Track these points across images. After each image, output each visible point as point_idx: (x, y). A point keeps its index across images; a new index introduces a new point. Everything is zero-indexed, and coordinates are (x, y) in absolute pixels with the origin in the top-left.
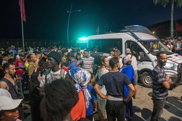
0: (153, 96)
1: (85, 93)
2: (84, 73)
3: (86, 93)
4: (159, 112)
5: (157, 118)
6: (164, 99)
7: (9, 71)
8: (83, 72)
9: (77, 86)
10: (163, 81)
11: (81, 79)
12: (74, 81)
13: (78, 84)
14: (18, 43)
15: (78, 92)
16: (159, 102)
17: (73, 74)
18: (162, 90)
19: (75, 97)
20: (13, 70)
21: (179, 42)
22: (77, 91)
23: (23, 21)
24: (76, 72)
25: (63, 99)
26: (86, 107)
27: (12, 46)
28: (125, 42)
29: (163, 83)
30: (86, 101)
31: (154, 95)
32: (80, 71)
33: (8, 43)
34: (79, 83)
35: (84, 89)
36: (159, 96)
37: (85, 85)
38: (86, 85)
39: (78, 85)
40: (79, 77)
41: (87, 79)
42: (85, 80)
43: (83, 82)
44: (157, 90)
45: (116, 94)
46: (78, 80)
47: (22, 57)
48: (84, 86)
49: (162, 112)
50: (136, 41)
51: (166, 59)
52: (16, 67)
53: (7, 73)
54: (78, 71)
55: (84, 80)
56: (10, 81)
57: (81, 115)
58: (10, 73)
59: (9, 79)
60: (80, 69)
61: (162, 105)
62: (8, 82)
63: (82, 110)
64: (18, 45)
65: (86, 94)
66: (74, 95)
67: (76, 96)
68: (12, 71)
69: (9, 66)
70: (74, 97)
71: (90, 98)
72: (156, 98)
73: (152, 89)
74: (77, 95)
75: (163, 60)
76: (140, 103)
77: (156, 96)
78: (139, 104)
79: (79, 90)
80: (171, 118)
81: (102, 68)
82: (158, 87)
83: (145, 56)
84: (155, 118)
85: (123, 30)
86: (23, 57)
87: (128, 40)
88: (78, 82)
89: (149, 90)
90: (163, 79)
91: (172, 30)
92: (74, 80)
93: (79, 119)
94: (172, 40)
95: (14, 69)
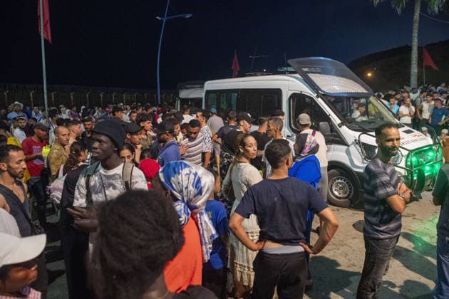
0: (365, 231)
1: (201, 224)
2: (196, 174)
3: (204, 224)
4: (379, 268)
5: (373, 282)
6: (390, 238)
7: (9, 167)
8: (194, 171)
9: (180, 207)
10: (389, 195)
11: (189, 189)
12: (172, 195)
13: (183, 201)
14: (31, 96)
15: (183, 222)
16: (378, 246)
17: (168, 178)
18: (385, 217)
19: (174, 238)
20: (19, 162)
21: (429, 98)
22: (181, 219)
23: (45, 40)
24: (175, 173)
25: (143, 243)
26: (203, 258)
27: (16, 102)
28: (289, 96)
29: (389, 199)
30: (204, 243)
31: (368, 228)
32: (186, 171)
33: (5, 94)
34: (185, 199)
35: (198, 215)
36: (377, 231)
37: (199, 203)
38: (203, 204)
39: (183, 204)
40: (185, 186)
41: (205, 190)
42: (200, 193)
43: (195, 197)
44: (375, 215)
45: (289, 237)
46: (181, 192)
47: (41, 132)
48: (196, 208)
49: (386, 270)
50: (314, 95)
51: (395, 141)
52: (28, 156)
53: (4, 171)
54: (182, 169)
55: (196, 192)
56: (12, 191)
57: (191, 280)
58: (12, 172)
59: (10, 187)
60: (186, 166)
61: (386, 252)
62: (8, 195)
63: (193, 266)
64: (32, 99)
65: (204, 227)
66: (172, 231)
67: (178, 234)
68: (17, 166)
69: (8, 154)
70: (172, 238)
71: (212, 236)
72: (373, 236)
73: (363, 213)
74: (180, 229)
75: (390, 144)
76: (334, 247)
77: (370, 231)
78: (332, 250)
79: (183, 218)
80: (407, 282)
81: (240, 162)
82: (376, 209)
83: (332, 131)
84: (367, 284)
85: (286, 69)
86: (43, 130)
87: (294, 94)
88: (183, 199)
89: (356, 215)
90: (390, 189)
91: (414, 69)
92: (171, 192)
93: (184, 288)
94: (414, 93)
95: (21, 161)
